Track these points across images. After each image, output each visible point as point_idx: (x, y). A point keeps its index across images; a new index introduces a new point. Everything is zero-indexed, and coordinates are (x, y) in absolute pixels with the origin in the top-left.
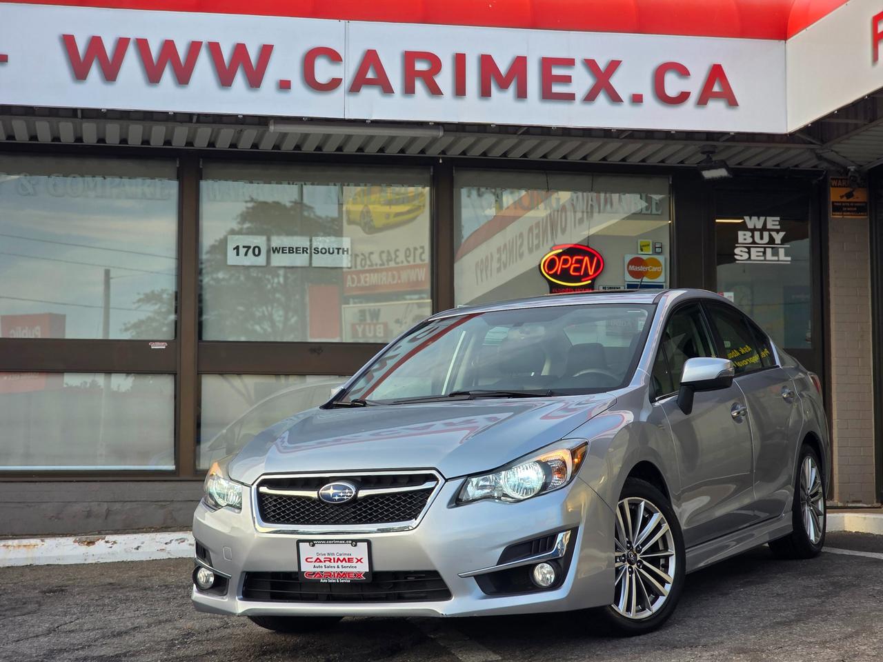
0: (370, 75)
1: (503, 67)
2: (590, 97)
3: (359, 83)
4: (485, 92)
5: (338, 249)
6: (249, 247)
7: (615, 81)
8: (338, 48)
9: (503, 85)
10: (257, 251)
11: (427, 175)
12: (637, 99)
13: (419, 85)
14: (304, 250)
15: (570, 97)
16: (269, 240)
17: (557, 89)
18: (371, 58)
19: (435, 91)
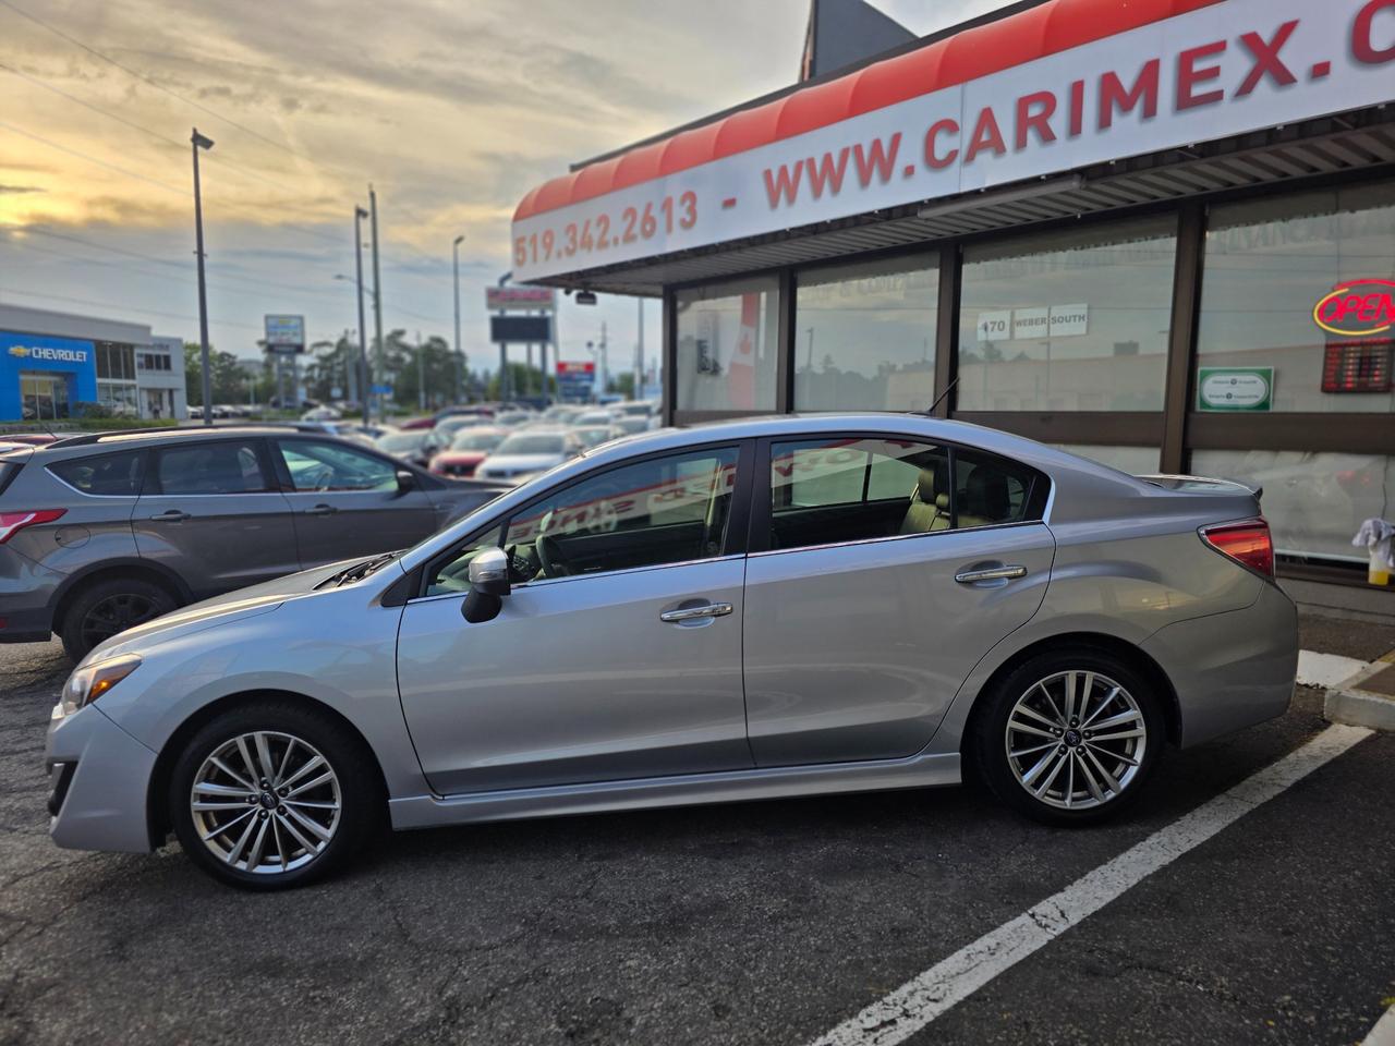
0: (985, 137)
1: (1127, 81)
2: (1246, 88)
3: (976, 147)
4: (1104, 122)
5: (1075, 317)
6: (994, 323)
7: (1286, 56)
8: (954, 116)
9: (1127, 106)
10: (1001, 326)
11: (1174, 221)
12: (1321, 71)
13: (1031, 136)
14: (1043, 321)
15: (1217, 97)
16: (1013, 315)
17: (1198, 90)
18: (987, 117)
19: (1047, 136)
